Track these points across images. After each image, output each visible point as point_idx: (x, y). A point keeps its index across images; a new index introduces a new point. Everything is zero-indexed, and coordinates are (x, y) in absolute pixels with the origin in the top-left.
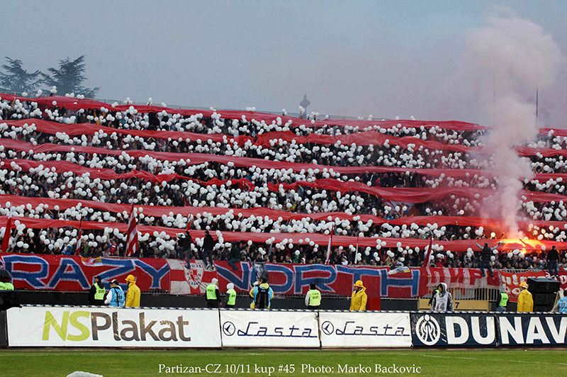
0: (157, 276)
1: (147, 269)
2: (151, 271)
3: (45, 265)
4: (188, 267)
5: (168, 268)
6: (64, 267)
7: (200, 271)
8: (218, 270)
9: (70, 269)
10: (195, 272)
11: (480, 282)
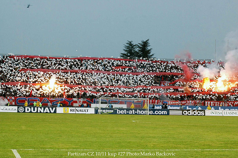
0: (70, 102)
1: (67, 100)
2: (68, 101)
3: (39, 100)
4: (78, 100)
5: (73, 100)
6: (44, 100)
7: (82, 101)
8: (87, 101)
9: (46, 100)
10: (80, 101)
11: (159, 103)
